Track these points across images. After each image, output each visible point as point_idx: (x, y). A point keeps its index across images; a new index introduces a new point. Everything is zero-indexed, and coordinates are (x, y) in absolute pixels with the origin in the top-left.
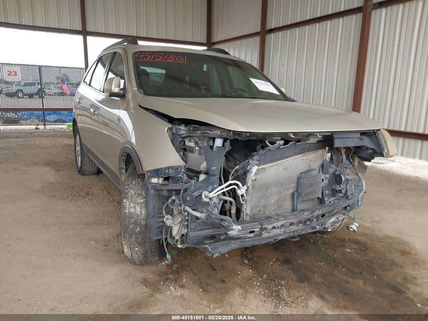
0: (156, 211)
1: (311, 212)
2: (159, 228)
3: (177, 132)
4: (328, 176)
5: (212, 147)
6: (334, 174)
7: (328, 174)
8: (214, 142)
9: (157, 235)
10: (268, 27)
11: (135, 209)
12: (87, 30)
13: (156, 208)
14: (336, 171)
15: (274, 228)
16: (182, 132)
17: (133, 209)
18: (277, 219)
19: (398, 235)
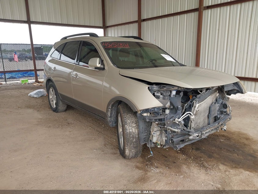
0: (143, 130)
1: (218, 123)
2: (144, 138)
3: (152, 89)
4: (219, 105)
5: (170, 96)
6: (222, 104)
7: (219, 104)
8: (171, 92)
9: (143, 142)
10: (142, 18)
11: (132, 130)
12: (31, 21)
13: (144, 128)
14: (223, 102)
15: (206, 133)
16: (155, 89)
17: (131, 130)
18: (206, 129)
19: (239, 131)
